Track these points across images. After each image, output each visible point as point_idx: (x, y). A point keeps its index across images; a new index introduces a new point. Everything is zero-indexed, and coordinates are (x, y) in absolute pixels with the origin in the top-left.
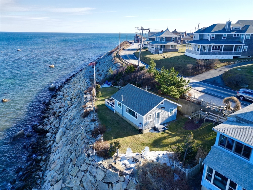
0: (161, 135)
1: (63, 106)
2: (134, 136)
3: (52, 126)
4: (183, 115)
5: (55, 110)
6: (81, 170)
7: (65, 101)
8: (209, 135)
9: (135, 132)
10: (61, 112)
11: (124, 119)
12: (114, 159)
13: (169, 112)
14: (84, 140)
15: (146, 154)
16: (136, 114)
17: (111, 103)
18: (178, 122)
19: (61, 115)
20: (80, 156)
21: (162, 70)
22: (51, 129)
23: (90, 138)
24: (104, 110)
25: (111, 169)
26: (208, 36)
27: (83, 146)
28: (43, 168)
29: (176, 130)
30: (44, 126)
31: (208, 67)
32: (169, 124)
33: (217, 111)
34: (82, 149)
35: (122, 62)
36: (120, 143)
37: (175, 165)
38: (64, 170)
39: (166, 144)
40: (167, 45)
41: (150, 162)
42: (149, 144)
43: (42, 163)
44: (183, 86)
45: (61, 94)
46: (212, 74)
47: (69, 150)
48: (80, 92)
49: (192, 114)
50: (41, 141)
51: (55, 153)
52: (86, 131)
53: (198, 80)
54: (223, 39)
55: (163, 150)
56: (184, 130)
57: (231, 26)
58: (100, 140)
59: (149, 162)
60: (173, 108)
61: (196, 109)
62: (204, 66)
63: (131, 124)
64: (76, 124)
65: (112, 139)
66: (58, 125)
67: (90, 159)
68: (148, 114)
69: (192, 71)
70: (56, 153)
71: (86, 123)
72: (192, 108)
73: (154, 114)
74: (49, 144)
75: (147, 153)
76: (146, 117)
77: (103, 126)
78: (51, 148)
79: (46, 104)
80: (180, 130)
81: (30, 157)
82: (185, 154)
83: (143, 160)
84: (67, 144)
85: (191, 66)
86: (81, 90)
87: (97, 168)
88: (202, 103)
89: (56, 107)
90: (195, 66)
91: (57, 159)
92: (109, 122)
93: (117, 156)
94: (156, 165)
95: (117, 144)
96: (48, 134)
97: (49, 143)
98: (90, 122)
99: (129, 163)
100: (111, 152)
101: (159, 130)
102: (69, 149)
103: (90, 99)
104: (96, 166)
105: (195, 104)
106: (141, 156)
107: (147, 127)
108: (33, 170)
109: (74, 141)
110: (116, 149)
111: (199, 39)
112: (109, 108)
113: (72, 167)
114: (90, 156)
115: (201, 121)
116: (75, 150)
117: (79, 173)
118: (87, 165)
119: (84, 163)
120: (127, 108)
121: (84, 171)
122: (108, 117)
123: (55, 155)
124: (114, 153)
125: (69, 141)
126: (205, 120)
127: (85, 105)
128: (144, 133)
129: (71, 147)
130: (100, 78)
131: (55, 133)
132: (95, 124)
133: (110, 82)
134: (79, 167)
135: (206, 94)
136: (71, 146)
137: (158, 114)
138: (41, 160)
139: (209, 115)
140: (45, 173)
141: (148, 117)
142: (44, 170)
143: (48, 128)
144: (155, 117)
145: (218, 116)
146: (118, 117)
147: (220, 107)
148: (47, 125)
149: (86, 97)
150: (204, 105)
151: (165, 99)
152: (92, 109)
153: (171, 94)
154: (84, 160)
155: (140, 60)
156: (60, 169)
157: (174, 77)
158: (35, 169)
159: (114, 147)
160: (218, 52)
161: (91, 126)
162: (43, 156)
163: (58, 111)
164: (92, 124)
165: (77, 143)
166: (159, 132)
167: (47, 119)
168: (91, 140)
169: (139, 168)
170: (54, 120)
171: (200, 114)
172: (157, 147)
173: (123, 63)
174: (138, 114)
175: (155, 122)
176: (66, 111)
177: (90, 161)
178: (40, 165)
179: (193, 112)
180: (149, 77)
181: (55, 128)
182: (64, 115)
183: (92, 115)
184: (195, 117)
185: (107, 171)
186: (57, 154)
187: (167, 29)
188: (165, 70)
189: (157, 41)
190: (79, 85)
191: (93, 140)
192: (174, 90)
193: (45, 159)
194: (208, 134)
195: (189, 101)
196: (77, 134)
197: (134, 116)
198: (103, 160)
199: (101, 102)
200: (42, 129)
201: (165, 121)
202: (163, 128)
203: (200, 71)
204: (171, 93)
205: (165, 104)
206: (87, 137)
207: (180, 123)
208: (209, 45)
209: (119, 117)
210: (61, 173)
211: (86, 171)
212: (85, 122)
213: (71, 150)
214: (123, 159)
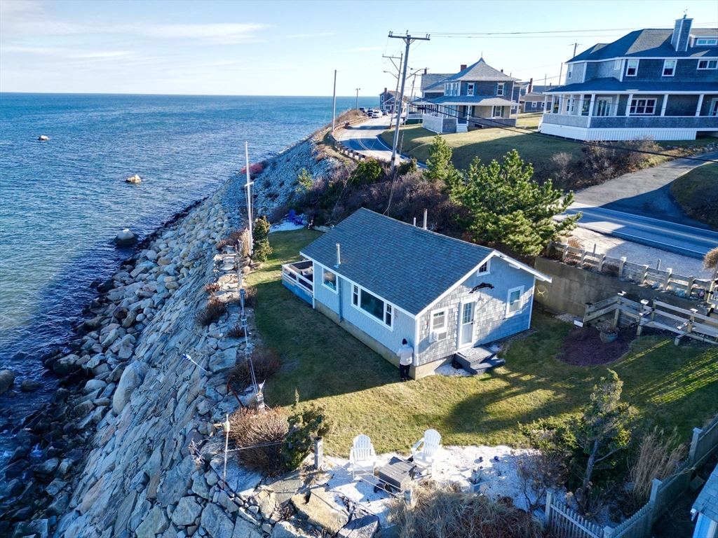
0: (482, 384)
1: (150, 291)
2: (382, 387)
3: (107, 356)
4: (552, 314)
5: (124, 304)
6: (174, 524)
7: (157, 277)
8: (665, 385)
9: (386, 373)
10: (143, 310)
11: (347, 327)
12: (302, 478)
13: (505, 301)
14: (197, 404)
15: (428, 459)
16: (389, 308)
17: (302, 274)
18: (536, 338)
19: (141, 322)
20: (175, 464)
21: (473, 170)
22: (104, 367)
23: (220, 397)
24: (277, 300)
25: (289, 521)
26: (617, 67)
27: (190, 426)
28: (57, 505)
29: (533, 364)
30: (81, 357)
31: (620, 162)
32: (508, 346)
33: (683, 297)
34: (185, 438)
35: (342, 157)
36: (328, 417)
37: (551, 509)
38: (117, 517)
39: (504, 416)
40: (482, 107)
41: (445, 490)
42: (437, 419)
43: (55, 485)
44: (551, 213)
45: (149, 257)
46: (635, 185)
47: (144, 439)
48: (205, 246)
49: (588, 309)
50: (64, 406)
51: (103, 448)
52: (208, 369)
53: (590, 201)
54: (663, 75)
55: (494, 444)
56: (564, 366)
57: (690, 35)
58: (254, 406)
59: (442, 494)
60: (521, 288)
61: (600, 291)
62: (609, 158)
63: (371, 344)
64: (181, 347)
65: (297, 400)
66: (129, 354)
67: (211, 477)
68: (432, 308)
69: (569, 176)
70: (105, 450)
71: (212, 342)
72: (587, 288)
73: (453, 306)
74: (91, 416)
75: (433, 457)
76: (423, 318)
77: (269, 352)
78: (95, 431)
79: (102, 287)
80: (550, 367)
81: (19, 463)
82: (590, 460)
83: (417, 484)
84: (143, 418)
85: (566, 159)
86: (211, 241)
87: (234, 516)
88: (624, 271)
89: (129, 297)
90: (577, 159)
91: (106, 472)
92: (293, 339)
93: (314, 467)
94: (471, 503)
95: (313, 419)
96: (91, 383)
97: (92, 412)
98: (224, 339)
99: (362, 496)
100: (290, 450)
101: (474, 367)
102: (144, 435)
103: (232, 265)
104: (232, 508)
105: (598, 272)
106: (408, 468)
107: (427, 357)
108: (19, 512)
109: (166, 407)
110: (312, 439)
111: (586, 79)
112: (297, 292)
113: (144, 509)
114: (211, 467)
115: (626, 333)
116: (164, 440)
117: (167, 533)
118: (197, 502)
119: (188, 495)
120: (356, 289)
121: (187, 526)
122: (290, 324)
123: (101, 455)
124: (305, 456)
125: (150, 406)
126: (639, 329)
127: (215, 284)
128: (417, 377)
129: (153, 428)
130: (271, 204)
131: (115, 380)
132: (242, 347)
133: (302, 216)
134: (168, 510)
135: (630, 241)
136: (153, 425)
137: (469, 308)
138: (56, 472)
139: (653, 310)
140: (60, 525)
141: (432, 318)
142: (59, 510)
143: (93, 362)
144: (458, 321)
145: (693, 312)
146: (324, 323)
147: (694, 283)
148: (92, 353)
149: (222, 261)
150: (630, 277)
151: (495, 253)
152: (236, 295)
153: (510, 240)
154: (188, 482)
155: (398, 152)
156: (106, 510)
157: (521, 185)
158: (27, 509)
159: (303, 433)
160: (650, 119)
161: (226, 352)
162: (65, 458)
163: (134, 306)
164: (232, 347)
165: (173, 415)
166: (473, 373)
167: (93, 334)
168: (222, 405)
169: (403, 521)
170: (118, 337)
171: (620, 310)
172: (470, 431)
173: (346, 159)
174: (394, 306)
175: (457, 338)
176: (159, 307)
177: (209, 487)
178: (49, 492)
179: (589, 304)
180: (428, 195)
181: (116, 363)
182: (152, 318)
183: (235, 316)
184: (599, 321)
185: (275, 532)
186: (108, 454)
187: (482, 59)
188: (482, 167)
189: (451, 95)
190: (206, 226)
191: (227, 404)
192: (522, 224)
193: (70, 470)
194: (659, 380)
195: (574, 263)
196: (178, 381)
197: (381, 317)
198: (260, 483)
199: (268, 273)
200: (76, 367)
201: (491, 334)
202: (486, 360)
203: (595, 175)
204: (511, 237)
205: (492, 273)
206: (207, 394)
207: (546, 341)
208: (621, 95)
209: (328, 322)
210: (108, 527)
211: (194, 527)
212: (209, 339)
213: (151, 441)
214: (340, 477)
